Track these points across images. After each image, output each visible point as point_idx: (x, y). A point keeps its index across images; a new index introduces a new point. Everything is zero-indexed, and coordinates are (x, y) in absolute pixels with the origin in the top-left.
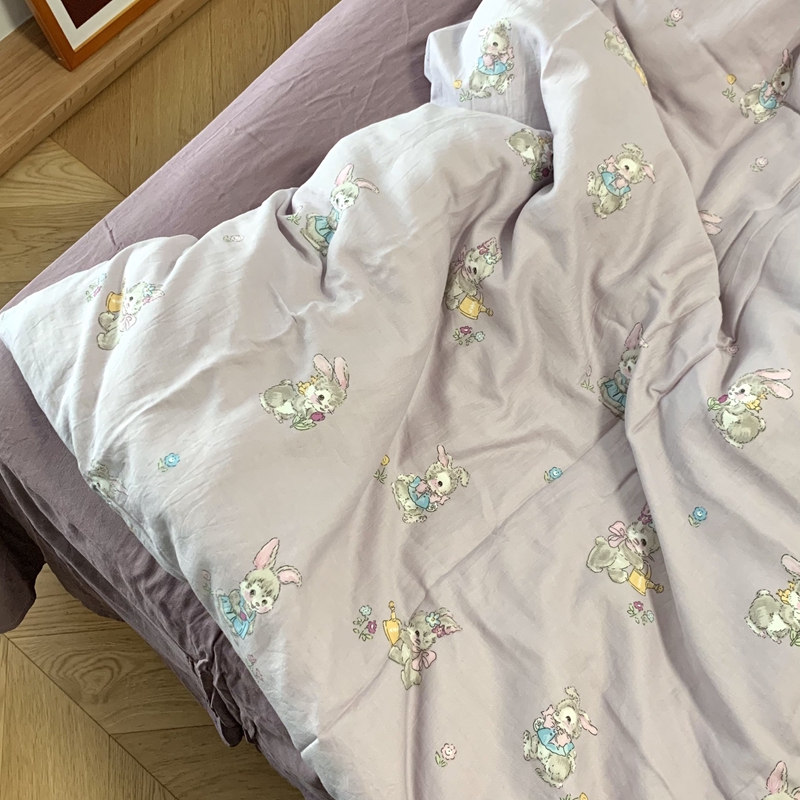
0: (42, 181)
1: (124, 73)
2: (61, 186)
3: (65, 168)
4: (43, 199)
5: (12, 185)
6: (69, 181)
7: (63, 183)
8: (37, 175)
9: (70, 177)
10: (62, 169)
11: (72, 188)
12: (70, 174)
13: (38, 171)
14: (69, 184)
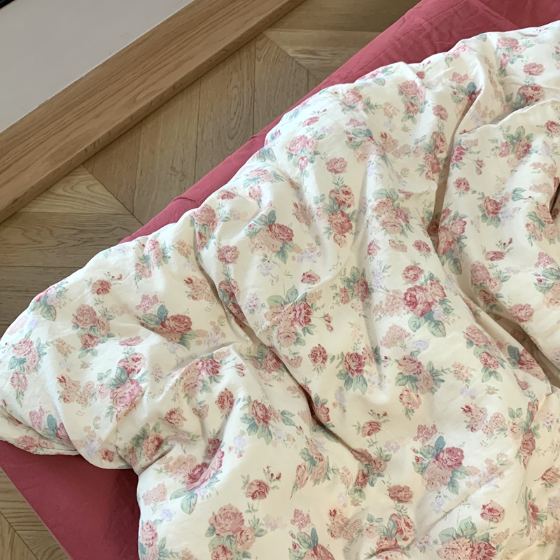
0: (73, 196)
1: (138, 123)
2: (86, 200)
3: (91, 188)
4: (73, 208)
5: (53, 196)
6: (92, 197)
7: (89, 199)
8: (71, 191)
9: (93, 194)
10: (88, 187)
11: (93, 203)
12: (93, 192)
13: (72, 188)
14: (92, 200)
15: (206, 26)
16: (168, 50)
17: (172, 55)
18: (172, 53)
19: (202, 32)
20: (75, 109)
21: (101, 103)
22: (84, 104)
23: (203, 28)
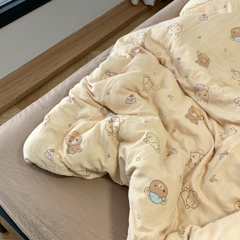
15: (66, 50)
16: (51, 59)
17: (53, 61)
18: (53, 60)
19: (65, 52)
20: (12, 83)
21: (22, 80)
22: (16, 80)
23: (65, 51)
